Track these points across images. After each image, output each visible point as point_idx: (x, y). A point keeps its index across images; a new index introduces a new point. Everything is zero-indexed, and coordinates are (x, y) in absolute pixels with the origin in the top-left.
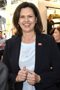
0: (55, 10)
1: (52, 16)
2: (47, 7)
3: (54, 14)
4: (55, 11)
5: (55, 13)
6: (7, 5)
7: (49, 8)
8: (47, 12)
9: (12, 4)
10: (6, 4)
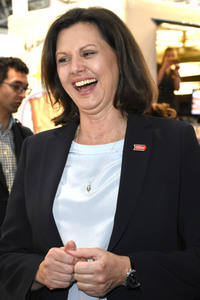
0: (184, 32)
1: (175, 53)
2: (158, 22)
3: (181, 45)
4: (184, 36)
5: (184, 41)
6: (11, 13)
7: (164, 25)
8: (155, 39)
9: (30, 9)
10: (6, 11)
